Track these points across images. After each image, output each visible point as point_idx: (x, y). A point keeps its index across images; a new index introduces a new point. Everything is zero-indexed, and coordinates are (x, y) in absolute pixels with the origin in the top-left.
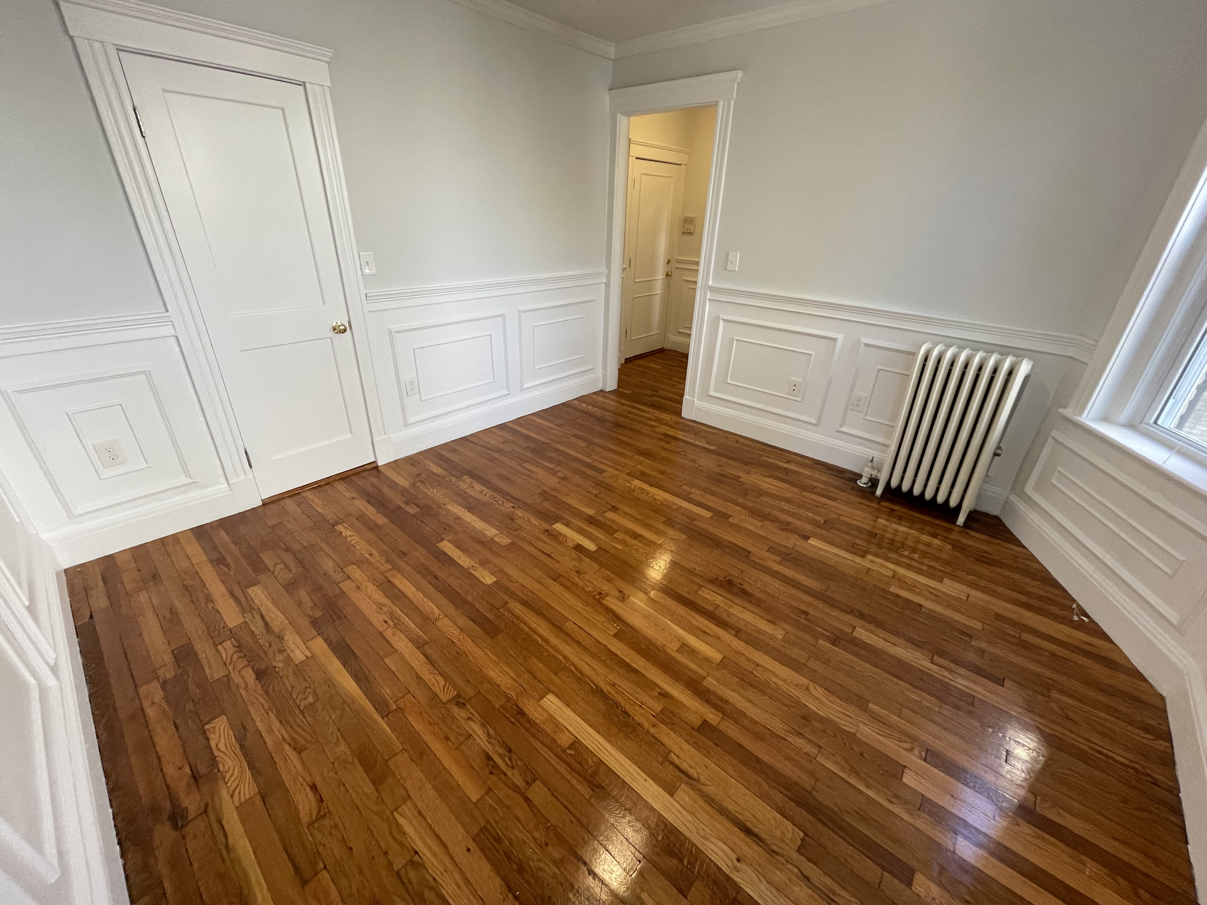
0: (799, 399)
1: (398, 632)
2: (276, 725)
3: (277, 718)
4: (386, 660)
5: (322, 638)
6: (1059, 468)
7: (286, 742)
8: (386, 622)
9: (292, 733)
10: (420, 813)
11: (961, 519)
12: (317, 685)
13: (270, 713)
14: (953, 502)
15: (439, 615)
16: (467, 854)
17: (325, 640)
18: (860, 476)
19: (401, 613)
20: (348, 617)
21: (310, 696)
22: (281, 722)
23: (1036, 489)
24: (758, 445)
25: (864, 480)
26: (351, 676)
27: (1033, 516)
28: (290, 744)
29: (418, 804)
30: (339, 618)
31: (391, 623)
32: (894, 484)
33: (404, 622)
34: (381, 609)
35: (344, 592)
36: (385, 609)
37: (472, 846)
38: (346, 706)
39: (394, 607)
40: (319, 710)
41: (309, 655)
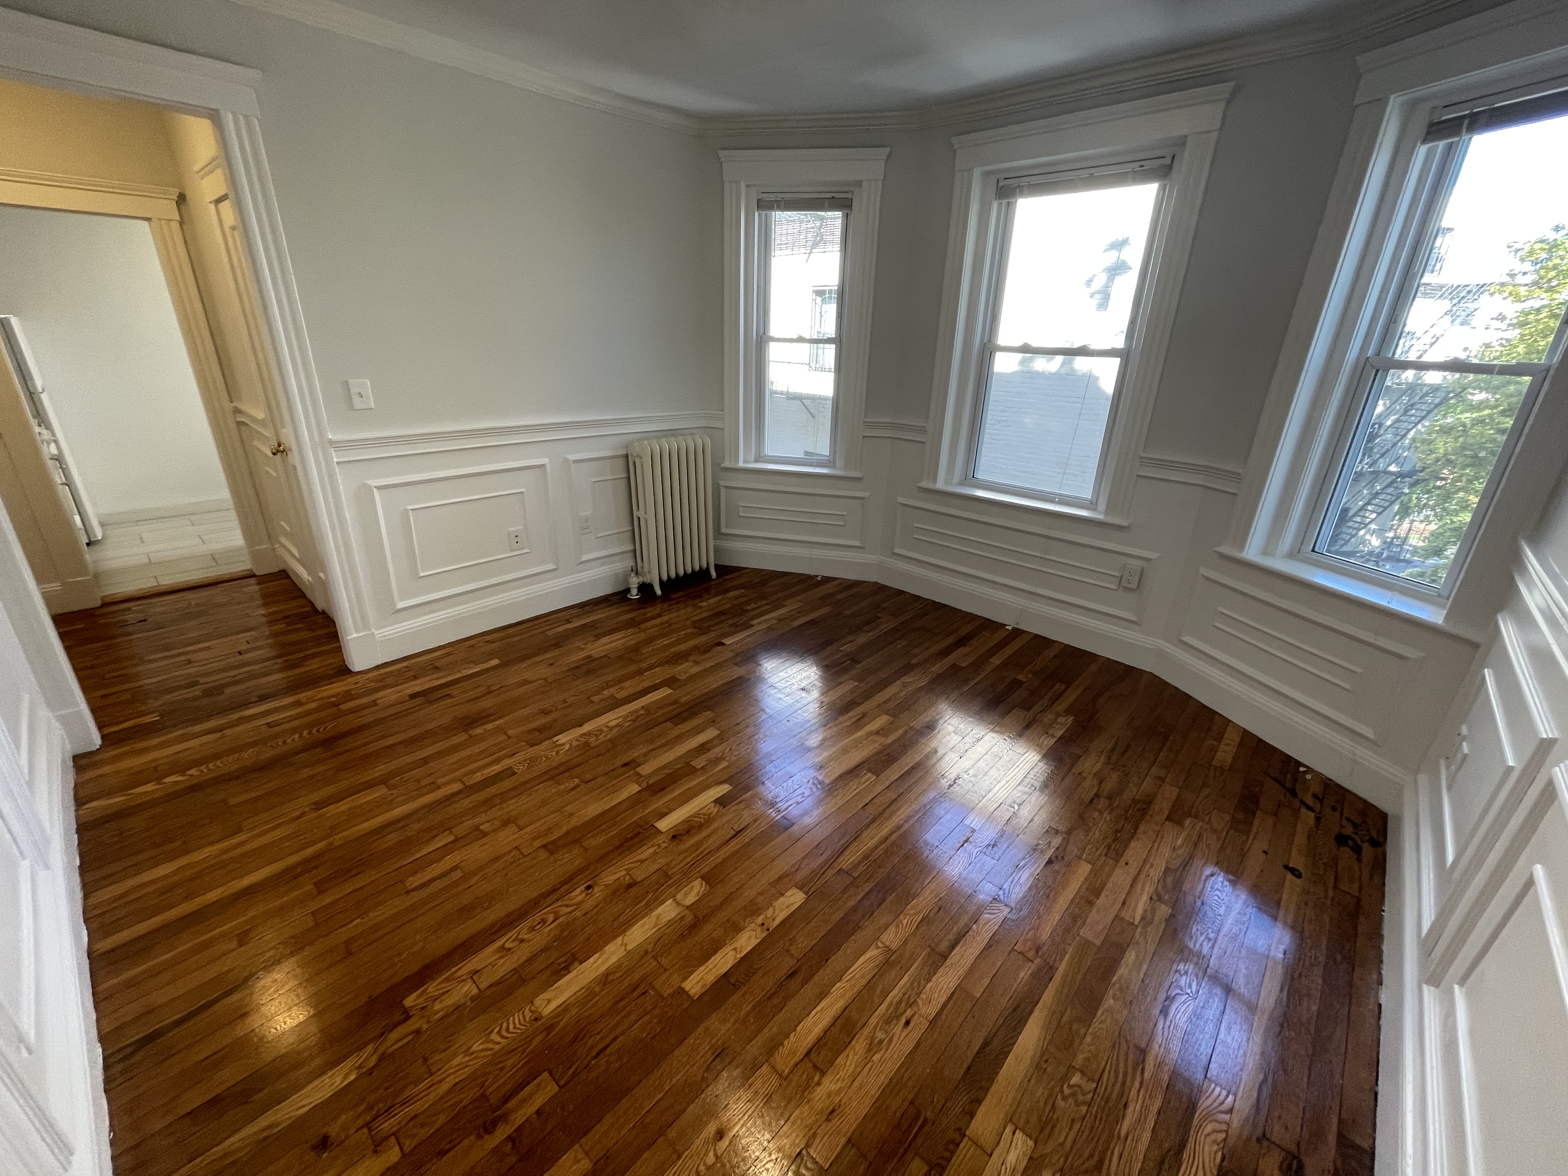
0: (526, 551)
1: (923, 996)
2: (1133, 1110)
3: (1124, 1116)
4: (978, 996)
5: (968, 1126)
6: (740, 504)
7: (1142, 1078)
8: (907, 1023)
9: (1129, 1080)
10: (1124, 904)
11: (714, 574)
12: (1052, 1083)
13: (1123, 1132)
14: (705, 565)
15: (878, 948)
16: (1130, 863)
17: (972, 1115)
18: (628, 590)
19: (884, 1006)
20: (910, 1097)
21: (1072, 1083)
22: (1126, 1106)
23: (727, 527)
24: (510, 631)
25: (634, 591)
26: (1020, 1033)
27: (738, 545)
28: (1142, 1072)
29: (1118, 907)
30: (919, 1114)
31: (909, 1013)
32: (665, 578)
33: (900, 995)
34: (881, 1042)
35: (849, 1141)
36: (879, 1035)
37: (1122, 862)
38: (1064, 1019)
39: (873, 1020)
40: (1085, 1055)
41: (1009, 1129)
